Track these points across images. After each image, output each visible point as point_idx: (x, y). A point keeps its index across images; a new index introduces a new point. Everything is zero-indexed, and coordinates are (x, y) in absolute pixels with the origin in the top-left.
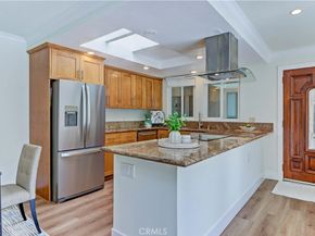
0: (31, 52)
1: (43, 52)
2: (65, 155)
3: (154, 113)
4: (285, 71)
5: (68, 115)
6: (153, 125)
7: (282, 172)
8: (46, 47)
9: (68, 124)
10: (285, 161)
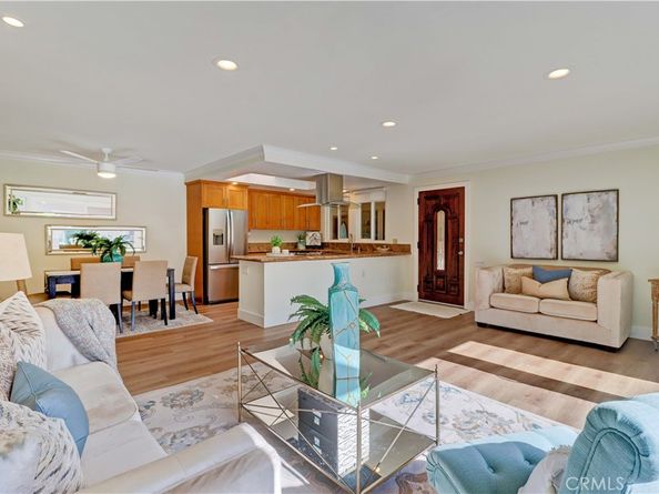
0: (188, 185)
1: (197, 186)
2: (215, 267)
3: (310, 234)
4: (420, 193)
5: (216, 237)
6: (307, 247)
7: (417, 294)
8: (199, 182)
9: (216, 243)
10: (420, 282)
